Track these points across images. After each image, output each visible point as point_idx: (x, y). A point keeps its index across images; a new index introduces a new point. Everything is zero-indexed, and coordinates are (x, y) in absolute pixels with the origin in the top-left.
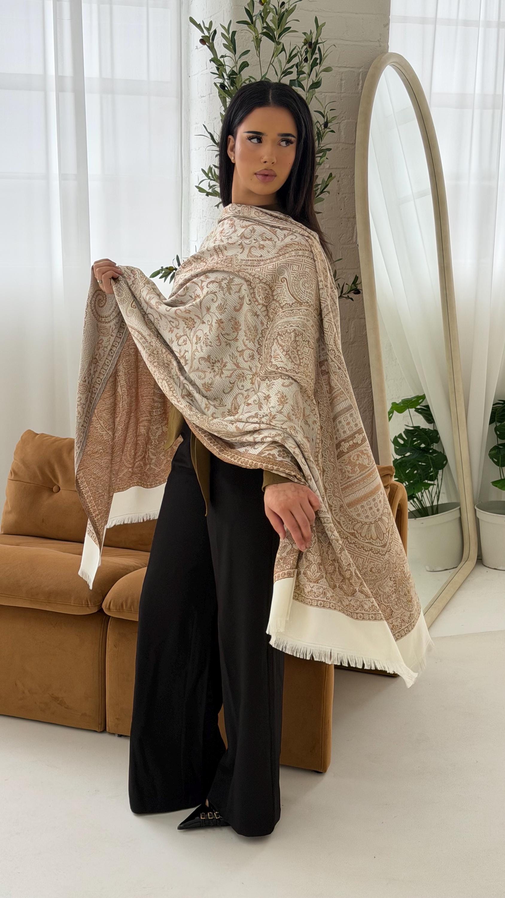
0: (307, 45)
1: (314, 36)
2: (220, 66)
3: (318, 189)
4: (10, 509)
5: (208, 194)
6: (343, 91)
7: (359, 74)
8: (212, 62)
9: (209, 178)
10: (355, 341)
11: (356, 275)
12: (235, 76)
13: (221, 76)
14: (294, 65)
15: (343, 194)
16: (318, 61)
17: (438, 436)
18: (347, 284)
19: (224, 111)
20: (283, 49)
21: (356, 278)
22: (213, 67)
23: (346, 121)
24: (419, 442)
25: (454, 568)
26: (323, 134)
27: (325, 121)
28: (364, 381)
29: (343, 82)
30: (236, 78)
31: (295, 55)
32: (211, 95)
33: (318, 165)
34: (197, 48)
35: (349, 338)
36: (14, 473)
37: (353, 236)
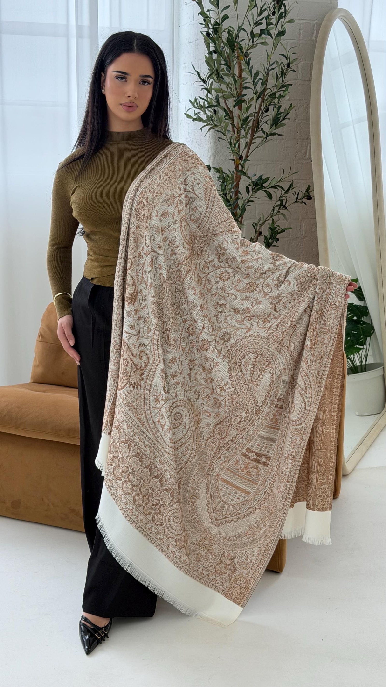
0: (275, 2)
2: (206, 18)
3: (280, 117)
4: (38, 363)
5: (194, 120)
6: (301, 38)
7: (314, 25)
8: (199, 15)
9: (195, 107)
10: (306, 237)
11: (309, 185)
12: (218, 26)
13: (207, 26)
14: (263, 18)
15: (299, 120)
16: (284, 15)
17: (368, 311)
18: (301, 192)
19: (208, 54)
20: (256, 5)
21: (309, 187)
22: (201, 19)
23: (303, 62)
24: (352, 315)
25: (378, 414)
26: (286, 72)
27: (288, 62)
29: (302, 31)
30: (218, 28)
31: (265, 10)
32: (197, 41)
33: (282, 97)
34: (186, 4)
35: (301, 234)
36: (41, 335)
37: (306, 154)
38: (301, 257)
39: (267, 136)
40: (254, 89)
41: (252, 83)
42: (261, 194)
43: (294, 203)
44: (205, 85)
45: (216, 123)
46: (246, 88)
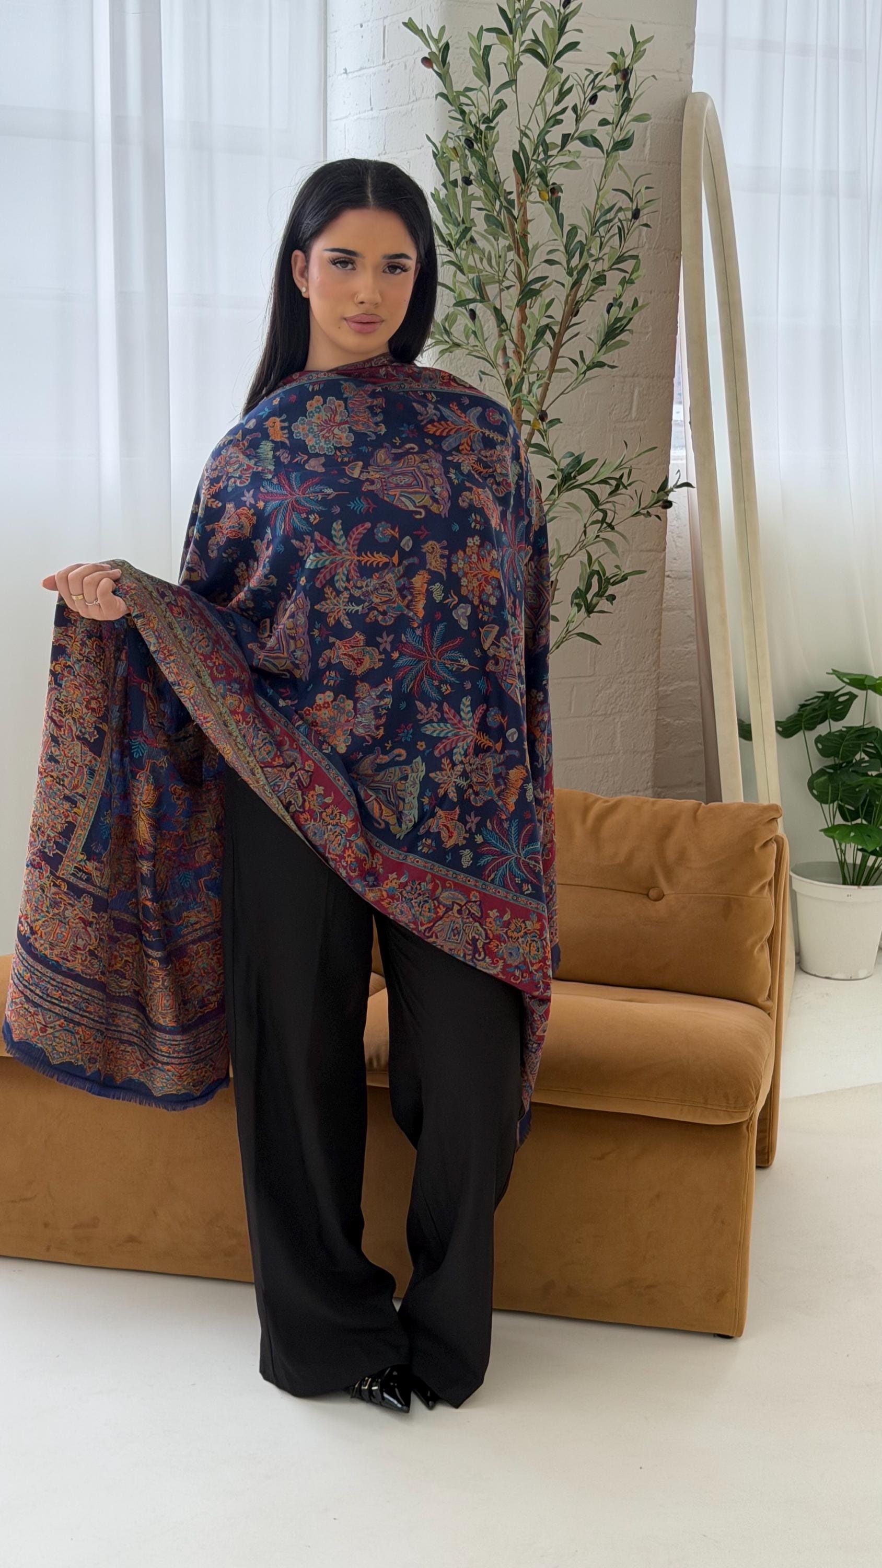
0: (619, 74)
1: (628, 61)
2: (463, 106)
8: (439, 97)
10: (631, 591)
12: (489, 125)
14: (566, 108)
18: (652, 491)
26: (629, 230)
27: (634, 208)
28: (645, 659)
30: (490, 128)
31: (569, 91)
33: (628, 283)
34: (346, 72)
37: (631, 409)
38: (623, 636)
39: (589, 368)
40: (566, 266)
41: (564, 251)
42: (577, 496)
43: (633, 516)
44: (451, 254)
45: (456, 341)
46: (550, 262)
